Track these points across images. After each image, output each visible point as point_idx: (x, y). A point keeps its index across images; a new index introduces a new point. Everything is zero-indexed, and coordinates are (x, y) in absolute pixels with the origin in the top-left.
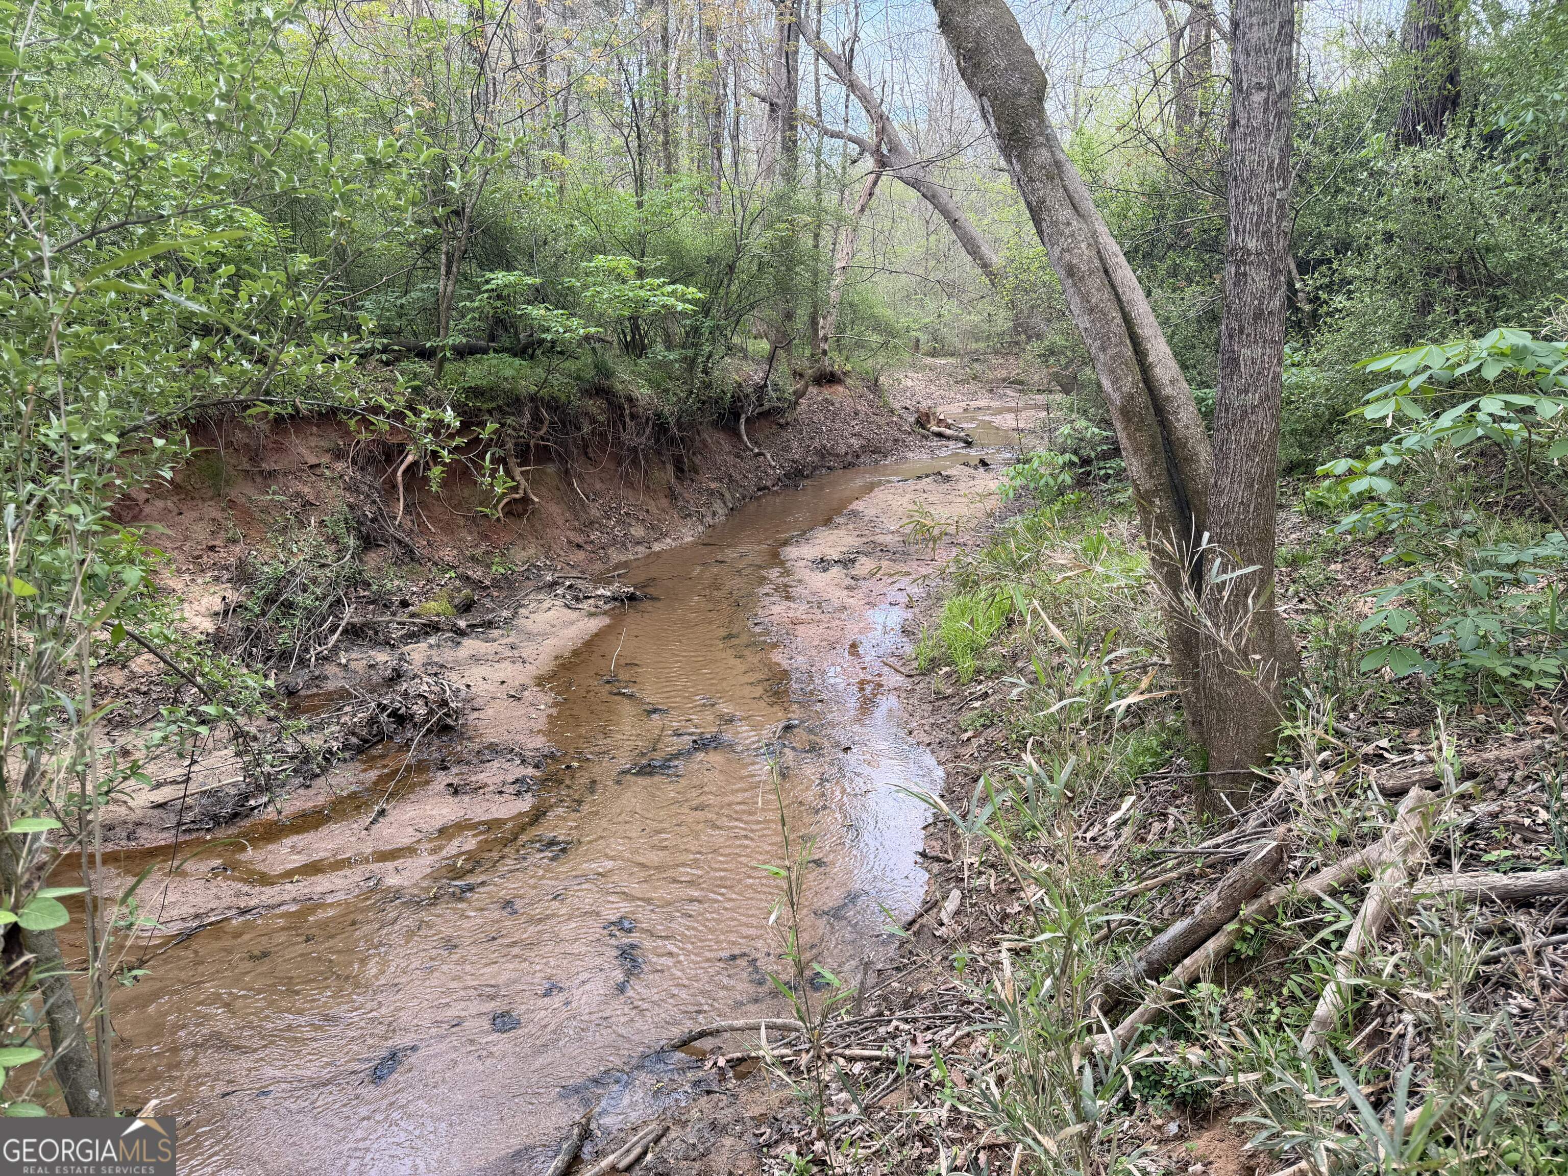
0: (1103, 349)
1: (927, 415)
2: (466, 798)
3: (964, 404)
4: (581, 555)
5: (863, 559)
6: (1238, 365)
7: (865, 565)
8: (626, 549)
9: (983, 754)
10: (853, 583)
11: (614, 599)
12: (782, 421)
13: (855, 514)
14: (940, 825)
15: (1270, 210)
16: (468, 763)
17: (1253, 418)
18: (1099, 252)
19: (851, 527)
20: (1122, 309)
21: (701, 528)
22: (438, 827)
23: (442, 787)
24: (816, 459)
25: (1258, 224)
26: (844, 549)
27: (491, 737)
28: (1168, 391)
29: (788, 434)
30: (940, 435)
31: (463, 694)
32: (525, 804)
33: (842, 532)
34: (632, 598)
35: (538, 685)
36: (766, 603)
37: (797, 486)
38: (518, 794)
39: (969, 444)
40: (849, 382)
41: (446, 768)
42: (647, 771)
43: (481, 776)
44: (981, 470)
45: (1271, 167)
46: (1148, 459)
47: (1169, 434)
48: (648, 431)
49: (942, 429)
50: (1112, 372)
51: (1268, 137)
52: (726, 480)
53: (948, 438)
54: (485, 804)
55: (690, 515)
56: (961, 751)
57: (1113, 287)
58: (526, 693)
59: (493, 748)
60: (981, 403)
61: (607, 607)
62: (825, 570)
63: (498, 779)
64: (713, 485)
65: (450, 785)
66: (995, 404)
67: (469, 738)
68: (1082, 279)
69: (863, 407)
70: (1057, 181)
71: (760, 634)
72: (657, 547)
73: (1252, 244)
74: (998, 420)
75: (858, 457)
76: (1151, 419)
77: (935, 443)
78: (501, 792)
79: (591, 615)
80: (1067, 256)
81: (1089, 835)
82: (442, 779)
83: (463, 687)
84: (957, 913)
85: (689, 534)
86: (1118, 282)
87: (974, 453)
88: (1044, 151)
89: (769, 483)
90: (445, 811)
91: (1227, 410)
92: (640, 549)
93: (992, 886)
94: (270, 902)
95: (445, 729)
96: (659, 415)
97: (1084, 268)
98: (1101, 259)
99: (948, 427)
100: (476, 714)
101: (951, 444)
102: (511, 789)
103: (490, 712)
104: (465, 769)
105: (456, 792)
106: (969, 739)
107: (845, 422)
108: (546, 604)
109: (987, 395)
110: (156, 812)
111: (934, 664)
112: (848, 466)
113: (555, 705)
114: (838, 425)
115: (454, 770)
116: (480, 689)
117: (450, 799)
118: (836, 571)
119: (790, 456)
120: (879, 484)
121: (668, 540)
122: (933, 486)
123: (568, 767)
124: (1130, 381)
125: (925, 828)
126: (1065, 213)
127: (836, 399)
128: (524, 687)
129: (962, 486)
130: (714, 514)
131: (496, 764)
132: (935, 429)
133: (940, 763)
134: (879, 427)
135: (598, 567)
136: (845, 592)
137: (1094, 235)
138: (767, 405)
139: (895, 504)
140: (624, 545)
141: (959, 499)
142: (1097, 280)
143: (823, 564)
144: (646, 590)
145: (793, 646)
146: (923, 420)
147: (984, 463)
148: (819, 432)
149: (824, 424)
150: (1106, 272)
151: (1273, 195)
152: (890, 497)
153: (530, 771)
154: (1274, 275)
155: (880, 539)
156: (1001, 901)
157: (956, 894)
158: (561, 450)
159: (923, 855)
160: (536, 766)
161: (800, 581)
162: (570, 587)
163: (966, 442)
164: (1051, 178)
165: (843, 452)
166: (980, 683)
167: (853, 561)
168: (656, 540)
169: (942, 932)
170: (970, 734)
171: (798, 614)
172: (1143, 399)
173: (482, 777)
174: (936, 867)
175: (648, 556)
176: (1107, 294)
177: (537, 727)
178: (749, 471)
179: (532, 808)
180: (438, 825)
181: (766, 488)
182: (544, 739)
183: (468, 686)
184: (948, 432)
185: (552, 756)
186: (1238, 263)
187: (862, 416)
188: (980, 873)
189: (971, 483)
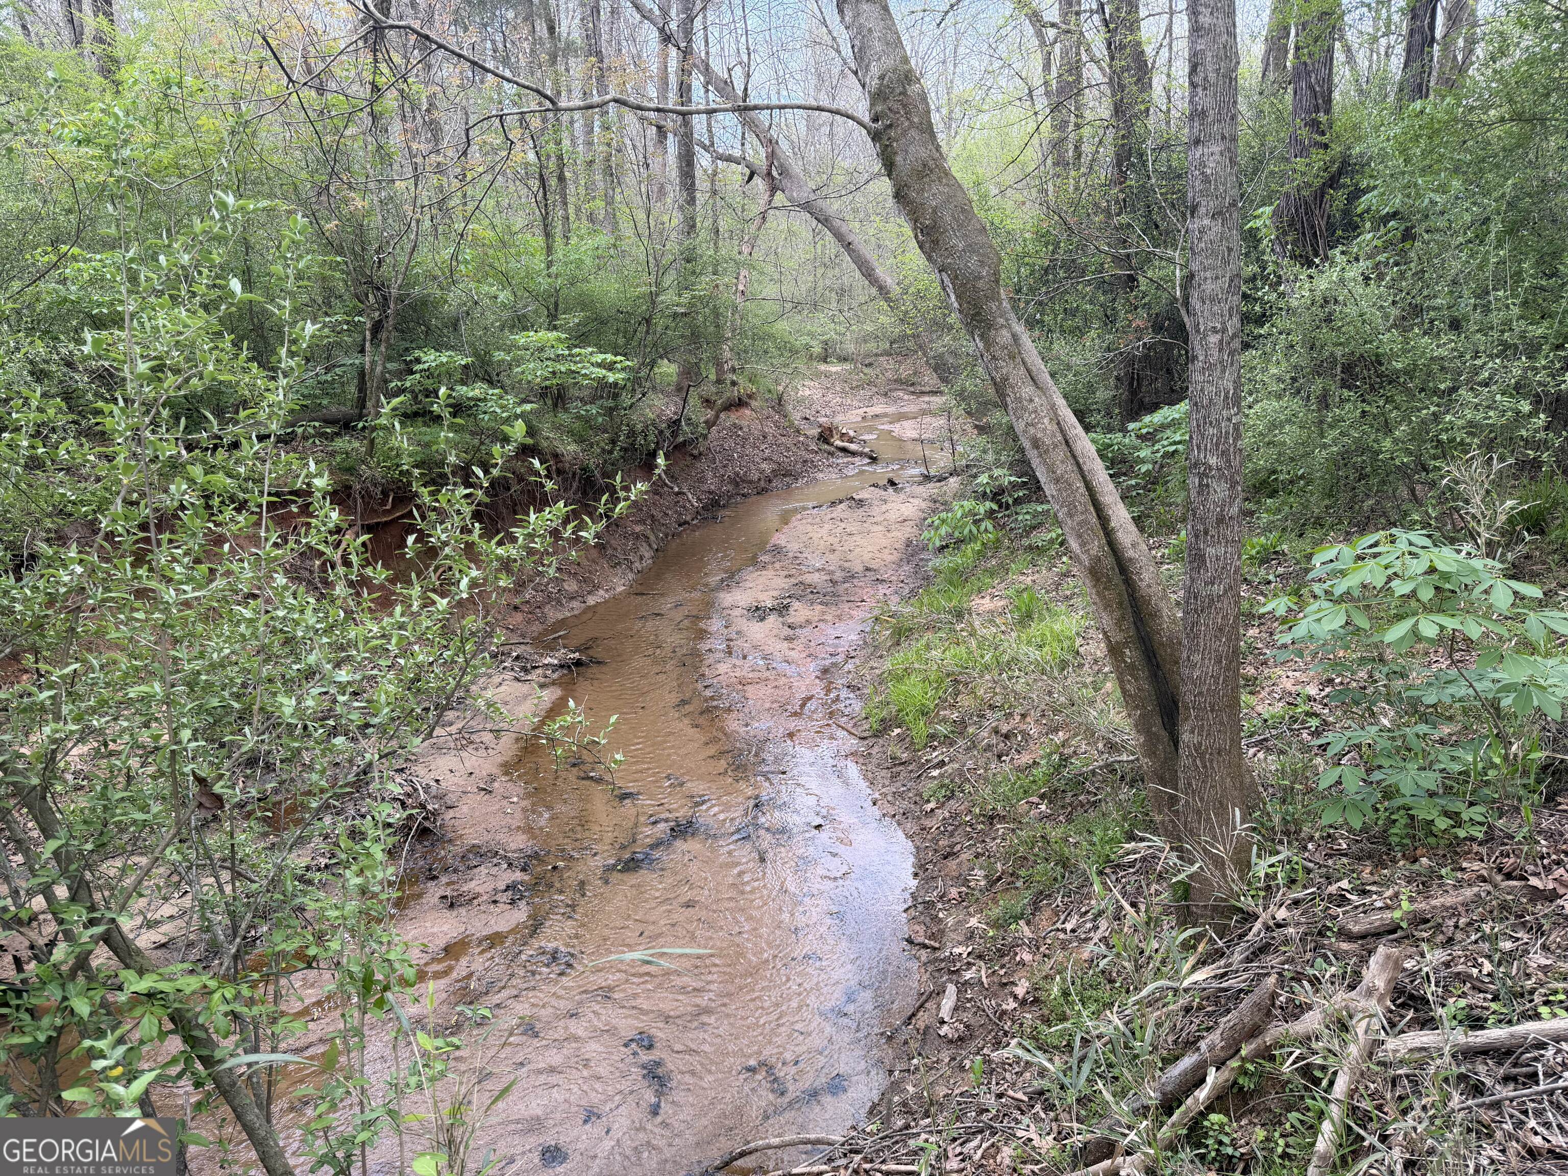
0: (1070, 515)
1: (830, 429)
2: (463, 911)
3: (861, 411)
4: (519, 617)
5: (796, 605)
6: (1204, 561)
7: (800, 611)
8: (562, 605)
9: (950, 828)
10: (791, 632)
11: (562, 666)
12: (695, 452)
13: (778, 550)
14: (920, 907)
15: (1227, 433)
16: (456, 871)
17: (1219, 605)
18: (1058, 424)
19: (777, 565)
20: (1084, 477)
21: (631, 576)
22: (442, 946)
23: (436, 900)
24: (730, 487)
25: (1217, 445)
26: (776, 594)
27: (472, 837)
28: (1130, 553)
29: (702, 465)
30: (844, 450)
31: (434, 791)
32: (521, 914)
33: (770, 573)
34: (578, 663)
35: (506, 773)
36: (711, 661)
37: (715, 518)
38: (513, 902)
39: (874, 460)
40: (754, 403)
41: (435, 878)
42: (631, 865)
43: (472, 884)
44: (890, 490)
45: (1226, 397)
46: (1117, 614)
47: (1134, 591)
48: (575, 485)
49: (846, 444)
50: (1080, 536)
51: (1223, 371)
52: (649, 522)
53: (853, 454)
54: (483, 916)
55: (619, 564)
56: (927, 823)
57: (1074, 457)
58: (496, 785)
59: (475, 850)
60: (878, 409)
61: (555, 676)
62: (762, 619)
63: (489, 887)
64: (638, 528)
65: (444, 897)
66: (891, 410)
67: (450, 841)
68: (1047, 451)
69: (770, 429)
70: (1018, 360)
71: (712, 698)
72: (591, 601)
73: (1213, 461)
74: (897, 429)
75: (770, 481)
76: (1117, 579)
77: (843, 460)
78: (495, 902)
79: (542, 686)
80: (1032, 430)
81: (1069, 926)
82: (434, 892)
83: (433, 783)
84: (956, 1009)
85: (620, 583)
86: (1078, 452)
87: (881, 471)
88: (1004, 332)
89: (688, 518)
90: (445, 928)
91: (1196, 598)
92: (575, 604)
93: (984, 980)
94: (298, 1044)
95: (424, 832)
96: (584, 469)
97: (1048, 441)
98: (1062, 431)
99: (851, 441)
100: (451, 813)
101: (857, 460)
102: (504, 897)
103: (465, 809)
104: (454, 877)
105: (452, 906)
106: (932, 810)
107: (755, 446)
108: (497, 679)
109: (883, 400)
110: (159, 953)
111: (885, 726)
112: (762, 492)
113: (528, 795)
114: (749, 450)
115: (444, 879)
116: (450, 783)
117: (447, 913)
118: (772, 619)
119: (705, 488)
120: (795, 511)
121: (601, 592)
122: (847, 514)
123: (555, 868)
124: (1097, 546)
125: (906, 911)
126: (1027, 390)
127: (744, 423)
128: (492, 779)
129: (875, 511)
130: (641, 558)
131: (483, 870)
132: (839, 443)
133: (908, 836)
134: (788, 449)
135: (537, 628)
136: (786, 644)
137: (1053, 407)
138: (681, 439)
139: (816, 536)
140: (559, 602)
141: (876, 528)
142: (1060, 454)
143: (758, 612)
144: (591, 652)
145: (746, 710)
146: (825, 436)
147: (892, 483)
148: (730, 459)
149: (734, 451)
150: (1067, 442)
151: (1229, 420)
152: (810, 528)
153: (518, 876)
154: (1232, 487)
155: (809, 578)
156: (995, 995)
157: (951, 989)
158: (492, 513)
159: (910, 941)
160: (524, 870)
161: (738, 633)
162: (517, 658)
163: (871, 458)
164: (1012, 357)
165: (756, 478)
166: (935, 749)
167: (787, 607)
168: (589, 593)
169: (944, 1030)
170: (932, 805)
171: (744, 673)
172: (1109, 562)
173: (472, 886)
174: (924, 955)
175: (584, 612)
176: (1070, 466)
177: (515, 824)
178: (668, 508)
179: (529, 917)
180: (442, 942)
181: (686, 523)
182: (524, 837)
183: (437, 781)
184: (853, 447)
185: (536, 856)
186: (1201, 476)
187: (770, 438)
188: (969, 964)
189: (884, 508)
